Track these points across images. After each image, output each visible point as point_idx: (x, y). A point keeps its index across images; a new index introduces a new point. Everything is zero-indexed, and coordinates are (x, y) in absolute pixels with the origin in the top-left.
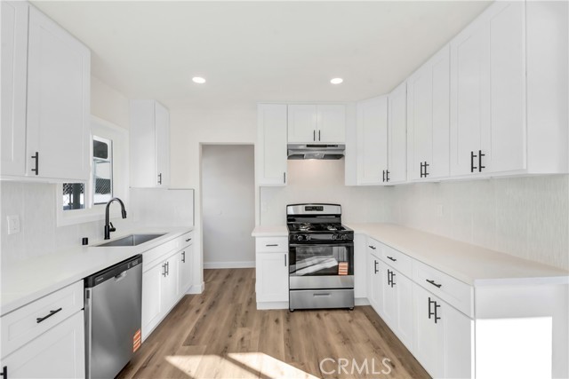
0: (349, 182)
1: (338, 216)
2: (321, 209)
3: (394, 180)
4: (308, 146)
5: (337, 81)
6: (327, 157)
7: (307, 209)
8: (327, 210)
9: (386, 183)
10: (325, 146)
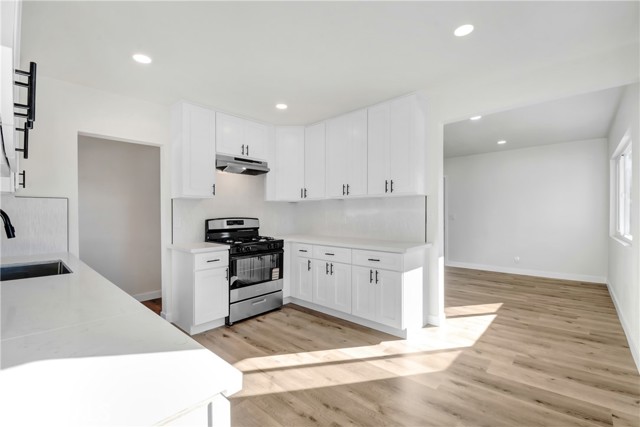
0: (269, 197)
1: (256, 229)
2: (241, 223)
3: (311, 196)
4: (236, 159)
5: (282, 106)
6: (249, 172)
7: (229, 223)
8: (247, 224)
9: (303, 199)
10: (251, 161)
